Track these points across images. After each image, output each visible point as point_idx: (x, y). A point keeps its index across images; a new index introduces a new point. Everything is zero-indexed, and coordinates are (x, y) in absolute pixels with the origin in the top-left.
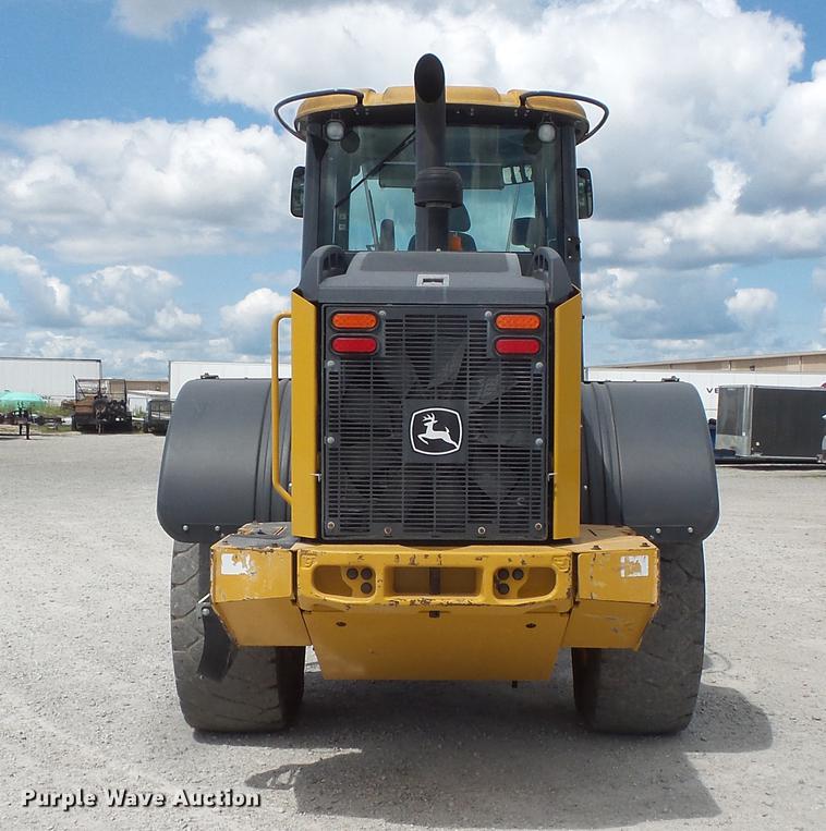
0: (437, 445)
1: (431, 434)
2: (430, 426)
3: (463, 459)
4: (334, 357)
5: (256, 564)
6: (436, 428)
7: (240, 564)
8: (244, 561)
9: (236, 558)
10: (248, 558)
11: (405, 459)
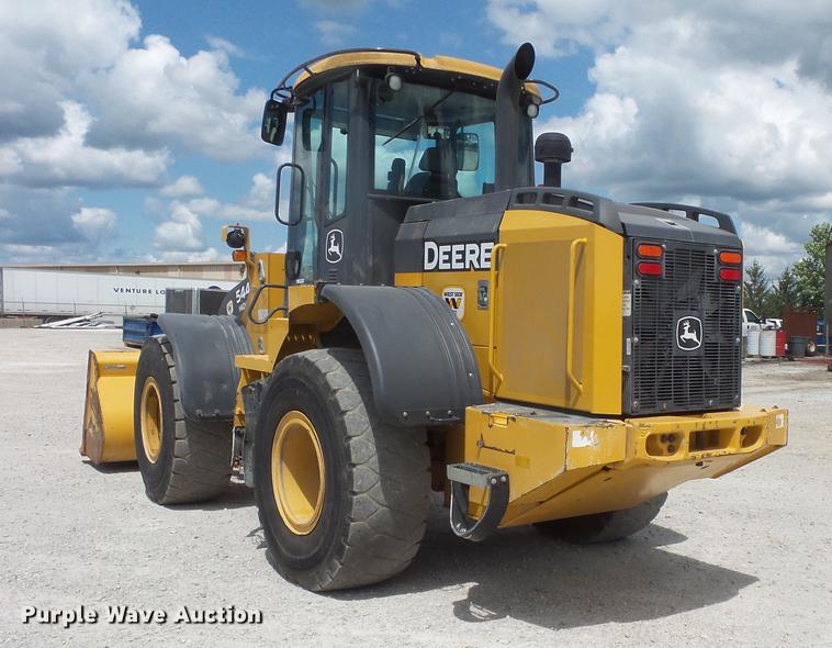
0: (690, 343)
1: (687, 335)
2: (686, 328)
3: (702, 354)
4: (639, 277)
5: (599, 437)
6: (690, 331)
7: (585, 438)
8: (589, 435)
9: (582, 434)
10: (592, 433)
11: (674, 353)
